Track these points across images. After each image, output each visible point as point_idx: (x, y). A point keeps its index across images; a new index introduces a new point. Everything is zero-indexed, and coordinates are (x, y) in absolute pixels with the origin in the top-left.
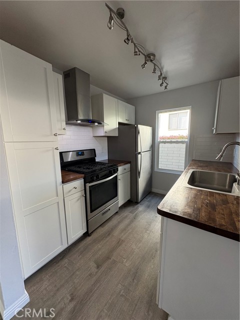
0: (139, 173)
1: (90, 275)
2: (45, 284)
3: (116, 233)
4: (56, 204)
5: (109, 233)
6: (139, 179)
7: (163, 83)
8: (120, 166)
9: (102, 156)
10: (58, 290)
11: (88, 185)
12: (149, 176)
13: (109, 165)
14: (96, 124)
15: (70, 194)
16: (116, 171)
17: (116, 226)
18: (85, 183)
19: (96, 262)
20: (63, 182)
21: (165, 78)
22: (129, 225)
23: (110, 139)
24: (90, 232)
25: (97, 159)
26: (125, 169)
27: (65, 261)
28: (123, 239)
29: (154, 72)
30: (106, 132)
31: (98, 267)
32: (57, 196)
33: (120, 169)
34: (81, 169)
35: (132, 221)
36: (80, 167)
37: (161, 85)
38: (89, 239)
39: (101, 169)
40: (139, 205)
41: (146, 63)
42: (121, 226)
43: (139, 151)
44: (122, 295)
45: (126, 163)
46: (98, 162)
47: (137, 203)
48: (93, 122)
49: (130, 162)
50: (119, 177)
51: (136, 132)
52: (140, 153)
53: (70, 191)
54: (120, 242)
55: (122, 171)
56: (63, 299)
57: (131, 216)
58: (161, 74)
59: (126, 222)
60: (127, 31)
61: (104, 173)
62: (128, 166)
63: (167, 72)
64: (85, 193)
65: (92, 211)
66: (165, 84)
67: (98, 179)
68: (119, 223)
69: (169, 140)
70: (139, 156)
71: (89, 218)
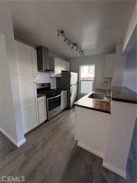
0: (71, 95)
1: (49, 133)
2: (31, 137)
3: (60, 120)
4: (35, 106)
5: (57, 120)
6: (71, 98)
7: (81, 54)
8: (62, 91)
9: (53, 87)
10: (37, 138)
11: (48, 99)
12: (76, 97)
13: (57, 90)
14: (51, 71)
15: (41, 102)
16: (60, 93)
17: (60, 118)
18: (47, 98)
19: (51, 130)
20: (38, 97)
21: (83, 52)
22: (66, 117)
23: (58, 79)
24: (48, 120)
25: (51, 88)
26: (64, 93)
27: (38, 130)
28: (63, 122)
29: (77, 51)
30: (55, 75)
31: (52, 131)
32: (35, 102)
33: (62, 92)
34: (45, 92)
35: (67, 116)
36: (44, 91)
37: (81, 55)
38: (48, 123)
39: (53, 92)
40: (71, 109)
41: (73, 47)
42: (62, 118)
43: (71, 84)
44: (62, 138)
45: (65, 90)
46: (52, 89)
47: (70, 109)
48: (50, 71)
49: (67, 90)
50: (61, 96)
51: (70, 76)
52: (71, 85)
53: (40, 101)
54: (61, 123)
55: (63, 94)
56: (39, 140)
57: (67, 114)
58: (81, 50)
59: (65, 116)
60: (65, 37)
61: (55, 94)
62: (66, 91)
63: (84, 49)
64: (47, 102)
65: (49, 110)
66: (83, 54)
67: (52, 96)
68: (61, 116)
69: (87, 79)
70: (71, 86)
71: (48, 113)
